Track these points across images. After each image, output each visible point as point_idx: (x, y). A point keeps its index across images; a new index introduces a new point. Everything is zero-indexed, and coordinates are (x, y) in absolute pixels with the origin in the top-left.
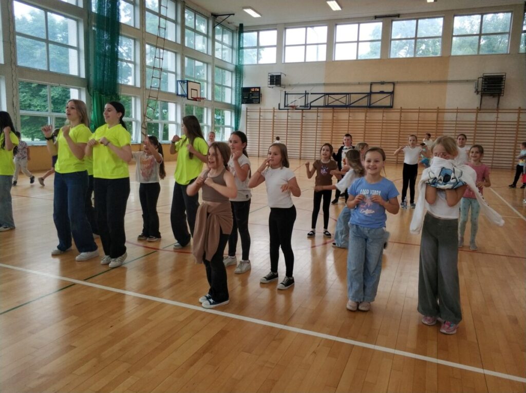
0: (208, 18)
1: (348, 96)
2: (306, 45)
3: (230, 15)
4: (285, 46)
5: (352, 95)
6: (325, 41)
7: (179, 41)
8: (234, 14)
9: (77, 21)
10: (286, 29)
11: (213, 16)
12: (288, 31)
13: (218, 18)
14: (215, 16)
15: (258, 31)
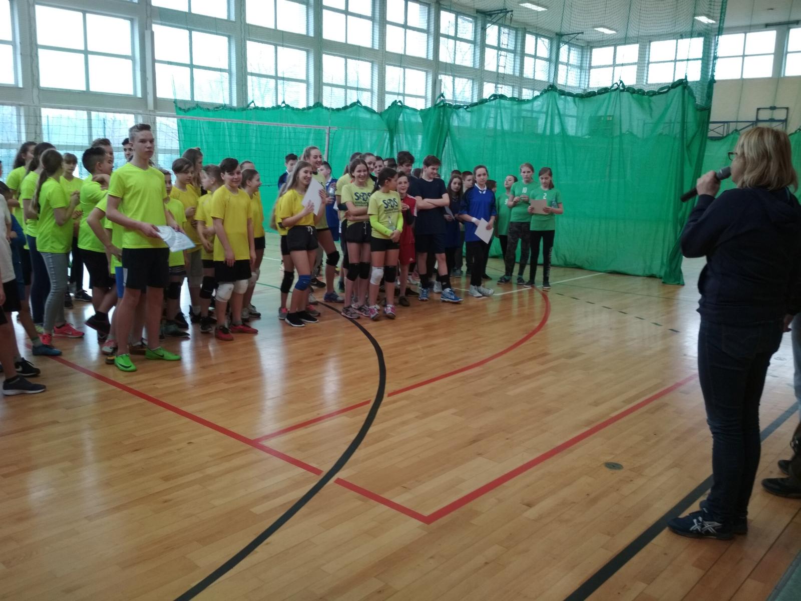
0: (551, 39)
1: (726, 125)
2: (675, 61)
3: (578, 33)
4: (649, 63)
5: (731, 123)
6: (701, 56)
7: (517, 74)
8: (583, 33)
9: (427, 72)
10: (650, 42)
11: (558, 36)
12: (652, 44)
13: (564, 37)
14: (560, 35)
15: (615, 46)
